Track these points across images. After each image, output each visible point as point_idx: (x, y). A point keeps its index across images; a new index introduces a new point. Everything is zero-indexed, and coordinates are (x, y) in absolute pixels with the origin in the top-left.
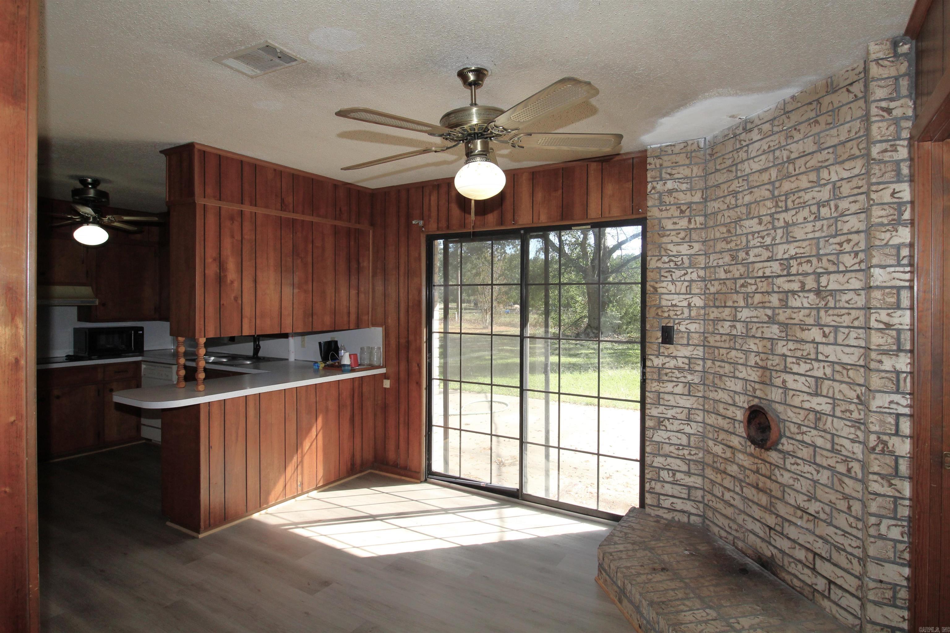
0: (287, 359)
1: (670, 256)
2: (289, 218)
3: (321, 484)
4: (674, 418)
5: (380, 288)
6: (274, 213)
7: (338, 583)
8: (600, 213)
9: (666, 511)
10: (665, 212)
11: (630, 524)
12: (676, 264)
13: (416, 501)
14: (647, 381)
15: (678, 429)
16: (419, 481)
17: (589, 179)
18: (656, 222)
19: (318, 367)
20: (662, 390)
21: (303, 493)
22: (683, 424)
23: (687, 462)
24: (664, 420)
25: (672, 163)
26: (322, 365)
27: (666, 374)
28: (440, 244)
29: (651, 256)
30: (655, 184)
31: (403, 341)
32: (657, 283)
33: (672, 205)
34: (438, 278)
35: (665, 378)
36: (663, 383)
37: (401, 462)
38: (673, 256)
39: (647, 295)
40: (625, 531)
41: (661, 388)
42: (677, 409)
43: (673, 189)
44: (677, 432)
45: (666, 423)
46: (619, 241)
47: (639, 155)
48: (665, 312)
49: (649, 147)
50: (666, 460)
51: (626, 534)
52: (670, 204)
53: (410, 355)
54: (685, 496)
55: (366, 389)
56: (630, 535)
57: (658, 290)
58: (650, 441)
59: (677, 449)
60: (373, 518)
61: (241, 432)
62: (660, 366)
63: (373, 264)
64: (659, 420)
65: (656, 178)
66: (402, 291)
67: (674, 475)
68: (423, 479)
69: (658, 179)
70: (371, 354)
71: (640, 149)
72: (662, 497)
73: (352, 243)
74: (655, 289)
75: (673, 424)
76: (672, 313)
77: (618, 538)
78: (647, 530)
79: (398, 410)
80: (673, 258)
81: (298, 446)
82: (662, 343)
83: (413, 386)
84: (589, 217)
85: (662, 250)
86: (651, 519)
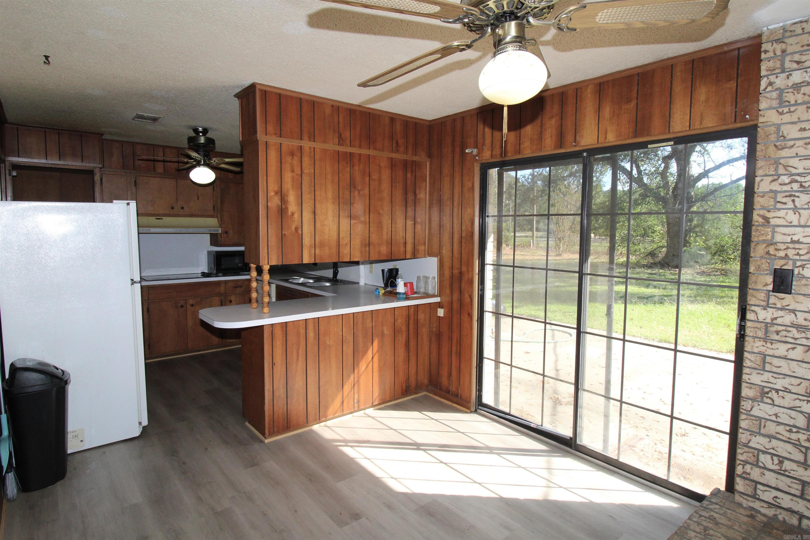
0: (358, 283)
1: (792, 175)
2: (346, 152)
3: (376, 403)
4: (786, 390)
5: (435, 218)
6: (332, 146)
7: (367, 518)
8: (688, 124)
9: (766, 505)
10: (788, 115)
11: (712, 513)
12: (801, 186)
13: (462, 433)
14: (747, 338)
15: (791, 405)
16: (469, 411)
17: (674, 83)
18: (773, 129)
19: (379, 292)
20: (770, 352)
21: (359, 410)
22: (800, 400)
23: (803, 450)
24: (770, 391)
25: (802, 46)
26: (382, 291)
27: (777, 333)
28: (493, 173)
29: (761, 176)
30: (772, 78)
31: (456, 272)
32: (769, 211)
33: (800, 104)
34: (492, 209)
35: (776, 337)
36: (772, 344)
37: (453, 388)
38: (798, 175)
39: (754, 228)
40: (705, 523)
41: (768, 350)
42: (792, 379)
43: (803, 82)
44: (790, 409)
45: (773, 395)
46: (706, 169)
47: (749, 43)
48: (780, 250)
49: (765, 29)
50: (770, 441)
51: (706, 529)
52: (796, 104)
53: (463, 286)
54: (798, 493)
55: (421, 316)
56: (711, 532)
57: (771, 220)
58: (746, 414)
59: (787, 431)
60: (417, 446)
61: (302, 351)
62: (769, 320)
63: (430, 195)
64: (763, 390)
65: (774, 70)
66: (455, 221)
67: (781, 463)
68: (473, 409)
69: (777, 71)
70: (426, 283)
71: (751, 34)
72: (759, 486)
73: (409, 175)
74: (767, 220)
75: (783, 398)
76: (791, 253)
77: (694, 534)
78: (736, 527)
79: (451, 338)
80: (798, 178)
81: (355, 365)
82: (773, 291)
83: (465, 318)
84: (671, 131)
85: (780, 166)
86: (742, 511)
